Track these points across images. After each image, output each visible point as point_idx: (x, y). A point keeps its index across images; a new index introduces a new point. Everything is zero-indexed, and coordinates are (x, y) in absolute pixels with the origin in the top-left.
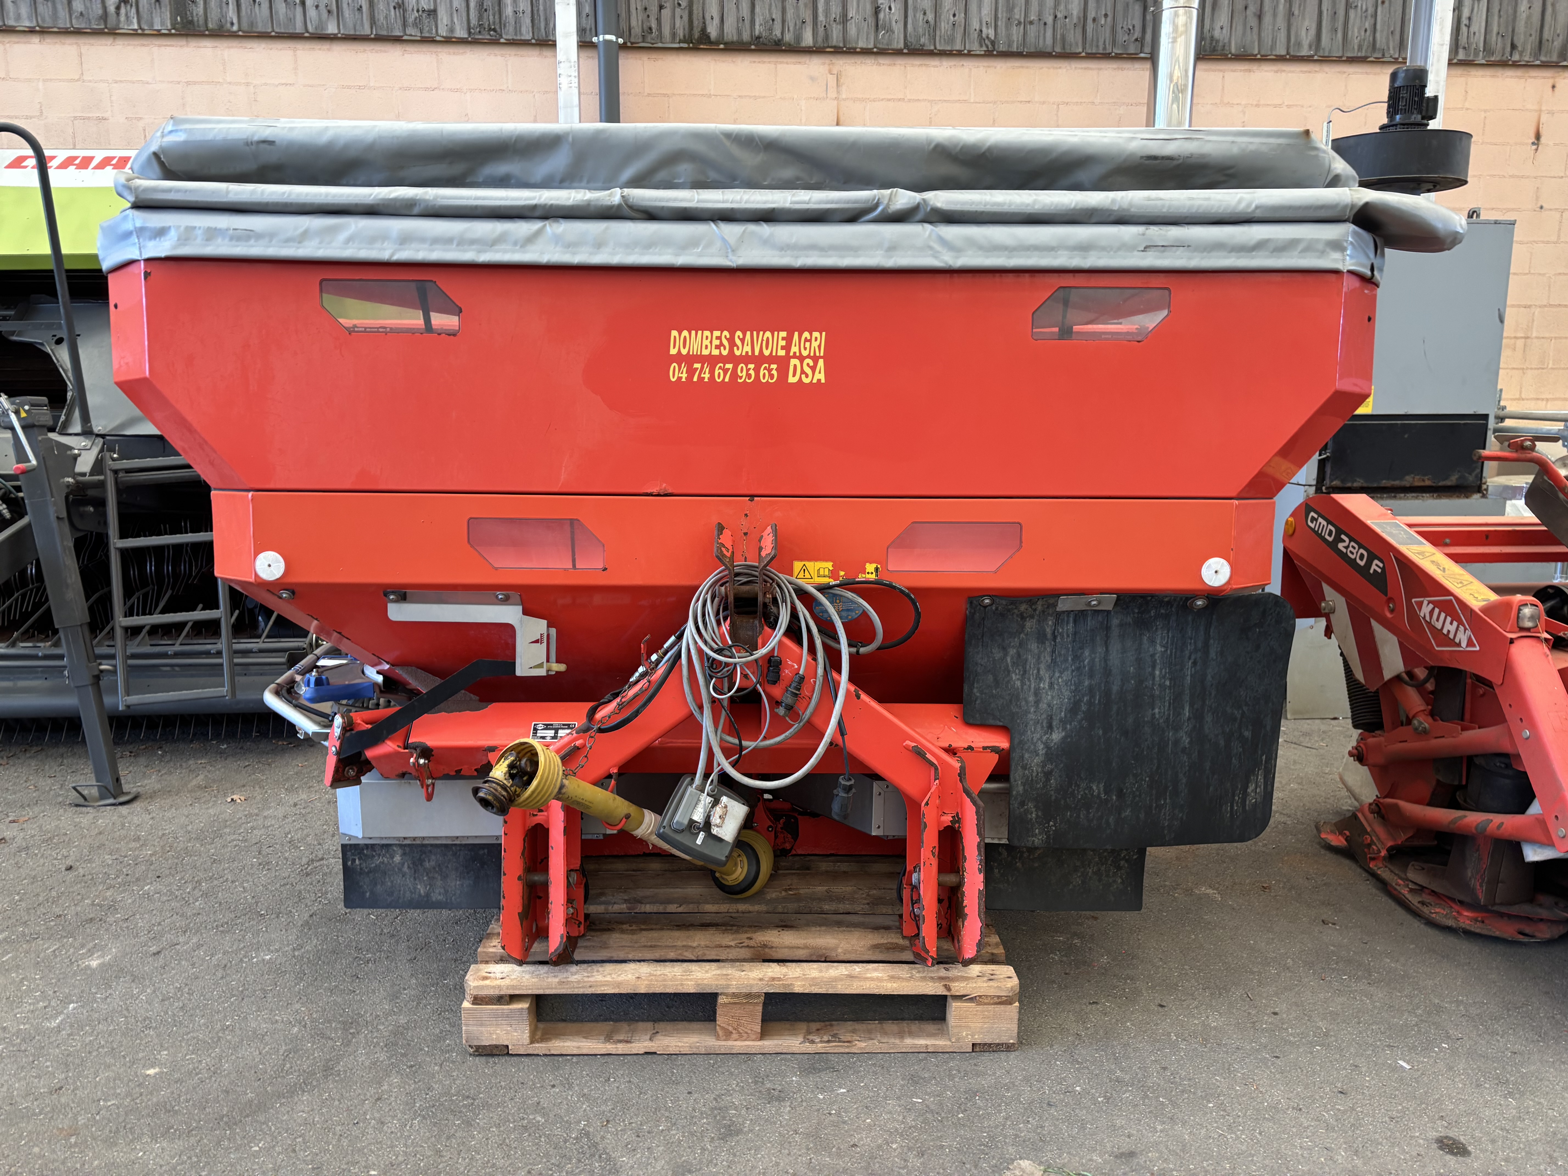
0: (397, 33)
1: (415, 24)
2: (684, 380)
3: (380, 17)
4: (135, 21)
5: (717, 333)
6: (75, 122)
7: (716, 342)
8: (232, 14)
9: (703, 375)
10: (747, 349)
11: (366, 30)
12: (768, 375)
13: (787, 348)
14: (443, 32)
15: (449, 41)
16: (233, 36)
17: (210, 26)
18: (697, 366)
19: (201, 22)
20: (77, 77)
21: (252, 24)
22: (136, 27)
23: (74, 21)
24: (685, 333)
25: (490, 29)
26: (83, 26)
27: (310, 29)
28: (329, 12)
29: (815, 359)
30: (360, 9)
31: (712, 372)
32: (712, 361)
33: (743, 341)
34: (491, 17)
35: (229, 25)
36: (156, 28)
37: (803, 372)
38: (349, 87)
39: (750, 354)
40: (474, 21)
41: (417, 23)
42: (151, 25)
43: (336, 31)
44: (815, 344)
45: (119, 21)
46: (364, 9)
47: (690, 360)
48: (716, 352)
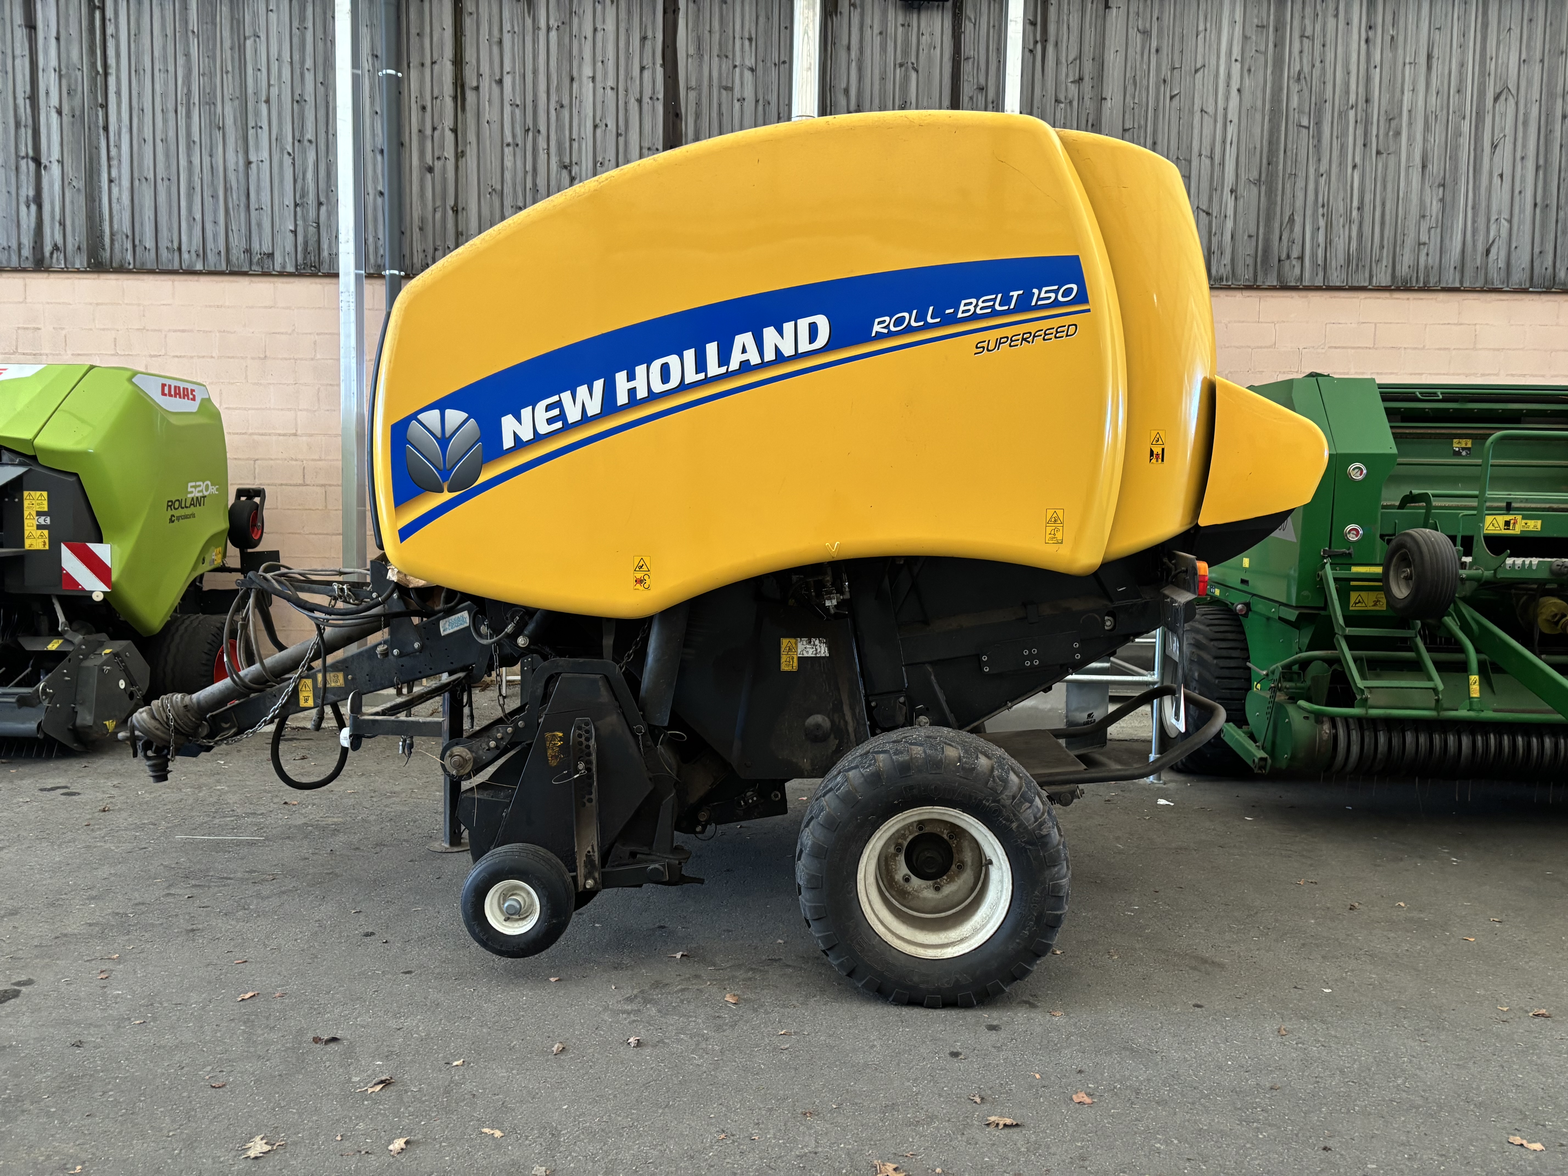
0: (245, 269)
1: (258, 263)
3: (234, 259)
4: (63, 262)
6: (19, 331)
8: (129, 257)
11: (224, 267)
14: (278, 268)
15: (282, 274)
16: (129, 272)
17: (114, 265)
19: (108, 262)
20: (21, 300)
21: (143, 264)
22: (63, 266)
23: (22, 263)
25: (311, 266)
26: (27, 266)
27: (184, 268)
28: (198, 255)
30: (219, 253)
34: (313, 258)
35: (127, 265)
36: (76, 266)
38: (210, 306)
40: (300, 260)
41: (260, 262)
42: (74, 264)
43: (202, 268)
45: (52, 262)
46: (223, 254)
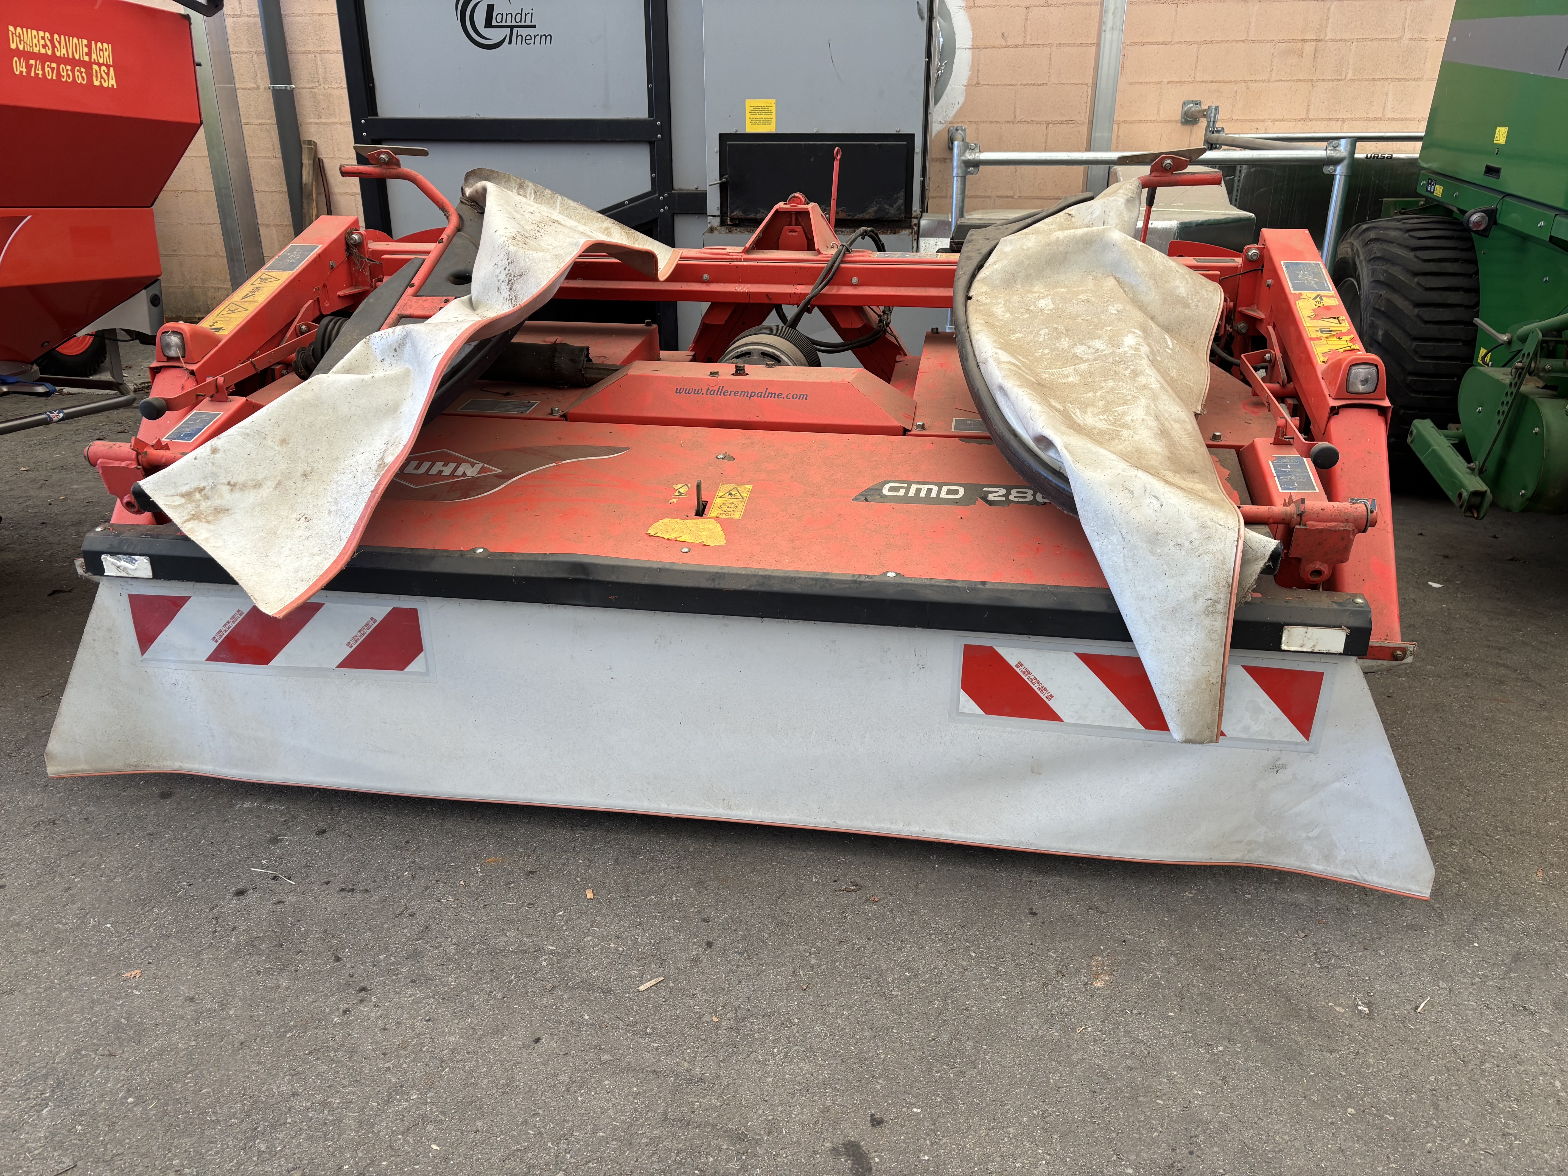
2: (24, 74)
5: (41, 33)
7: (42, 42)
9: (37, 72)
10: (64, 51)
12: (81, 78)
13: (89, 54)
18: (32, 62)
24: (19, 30)
29: (108, 67)
31: (43, 69)
32: (43, 59)
33: (60, 42)
37: (102, 78)
39: (66, 56)
44: (106, 54)
47: (27, 55)
48: (43, 51)
